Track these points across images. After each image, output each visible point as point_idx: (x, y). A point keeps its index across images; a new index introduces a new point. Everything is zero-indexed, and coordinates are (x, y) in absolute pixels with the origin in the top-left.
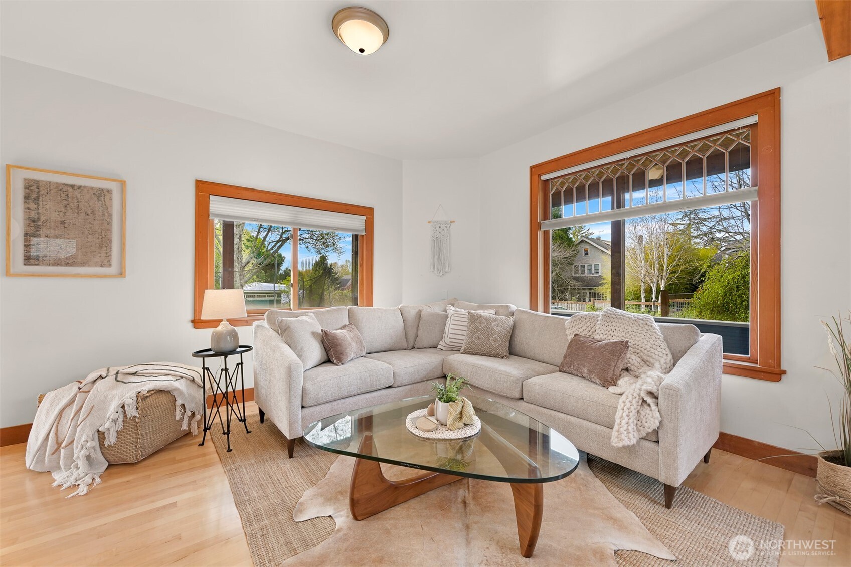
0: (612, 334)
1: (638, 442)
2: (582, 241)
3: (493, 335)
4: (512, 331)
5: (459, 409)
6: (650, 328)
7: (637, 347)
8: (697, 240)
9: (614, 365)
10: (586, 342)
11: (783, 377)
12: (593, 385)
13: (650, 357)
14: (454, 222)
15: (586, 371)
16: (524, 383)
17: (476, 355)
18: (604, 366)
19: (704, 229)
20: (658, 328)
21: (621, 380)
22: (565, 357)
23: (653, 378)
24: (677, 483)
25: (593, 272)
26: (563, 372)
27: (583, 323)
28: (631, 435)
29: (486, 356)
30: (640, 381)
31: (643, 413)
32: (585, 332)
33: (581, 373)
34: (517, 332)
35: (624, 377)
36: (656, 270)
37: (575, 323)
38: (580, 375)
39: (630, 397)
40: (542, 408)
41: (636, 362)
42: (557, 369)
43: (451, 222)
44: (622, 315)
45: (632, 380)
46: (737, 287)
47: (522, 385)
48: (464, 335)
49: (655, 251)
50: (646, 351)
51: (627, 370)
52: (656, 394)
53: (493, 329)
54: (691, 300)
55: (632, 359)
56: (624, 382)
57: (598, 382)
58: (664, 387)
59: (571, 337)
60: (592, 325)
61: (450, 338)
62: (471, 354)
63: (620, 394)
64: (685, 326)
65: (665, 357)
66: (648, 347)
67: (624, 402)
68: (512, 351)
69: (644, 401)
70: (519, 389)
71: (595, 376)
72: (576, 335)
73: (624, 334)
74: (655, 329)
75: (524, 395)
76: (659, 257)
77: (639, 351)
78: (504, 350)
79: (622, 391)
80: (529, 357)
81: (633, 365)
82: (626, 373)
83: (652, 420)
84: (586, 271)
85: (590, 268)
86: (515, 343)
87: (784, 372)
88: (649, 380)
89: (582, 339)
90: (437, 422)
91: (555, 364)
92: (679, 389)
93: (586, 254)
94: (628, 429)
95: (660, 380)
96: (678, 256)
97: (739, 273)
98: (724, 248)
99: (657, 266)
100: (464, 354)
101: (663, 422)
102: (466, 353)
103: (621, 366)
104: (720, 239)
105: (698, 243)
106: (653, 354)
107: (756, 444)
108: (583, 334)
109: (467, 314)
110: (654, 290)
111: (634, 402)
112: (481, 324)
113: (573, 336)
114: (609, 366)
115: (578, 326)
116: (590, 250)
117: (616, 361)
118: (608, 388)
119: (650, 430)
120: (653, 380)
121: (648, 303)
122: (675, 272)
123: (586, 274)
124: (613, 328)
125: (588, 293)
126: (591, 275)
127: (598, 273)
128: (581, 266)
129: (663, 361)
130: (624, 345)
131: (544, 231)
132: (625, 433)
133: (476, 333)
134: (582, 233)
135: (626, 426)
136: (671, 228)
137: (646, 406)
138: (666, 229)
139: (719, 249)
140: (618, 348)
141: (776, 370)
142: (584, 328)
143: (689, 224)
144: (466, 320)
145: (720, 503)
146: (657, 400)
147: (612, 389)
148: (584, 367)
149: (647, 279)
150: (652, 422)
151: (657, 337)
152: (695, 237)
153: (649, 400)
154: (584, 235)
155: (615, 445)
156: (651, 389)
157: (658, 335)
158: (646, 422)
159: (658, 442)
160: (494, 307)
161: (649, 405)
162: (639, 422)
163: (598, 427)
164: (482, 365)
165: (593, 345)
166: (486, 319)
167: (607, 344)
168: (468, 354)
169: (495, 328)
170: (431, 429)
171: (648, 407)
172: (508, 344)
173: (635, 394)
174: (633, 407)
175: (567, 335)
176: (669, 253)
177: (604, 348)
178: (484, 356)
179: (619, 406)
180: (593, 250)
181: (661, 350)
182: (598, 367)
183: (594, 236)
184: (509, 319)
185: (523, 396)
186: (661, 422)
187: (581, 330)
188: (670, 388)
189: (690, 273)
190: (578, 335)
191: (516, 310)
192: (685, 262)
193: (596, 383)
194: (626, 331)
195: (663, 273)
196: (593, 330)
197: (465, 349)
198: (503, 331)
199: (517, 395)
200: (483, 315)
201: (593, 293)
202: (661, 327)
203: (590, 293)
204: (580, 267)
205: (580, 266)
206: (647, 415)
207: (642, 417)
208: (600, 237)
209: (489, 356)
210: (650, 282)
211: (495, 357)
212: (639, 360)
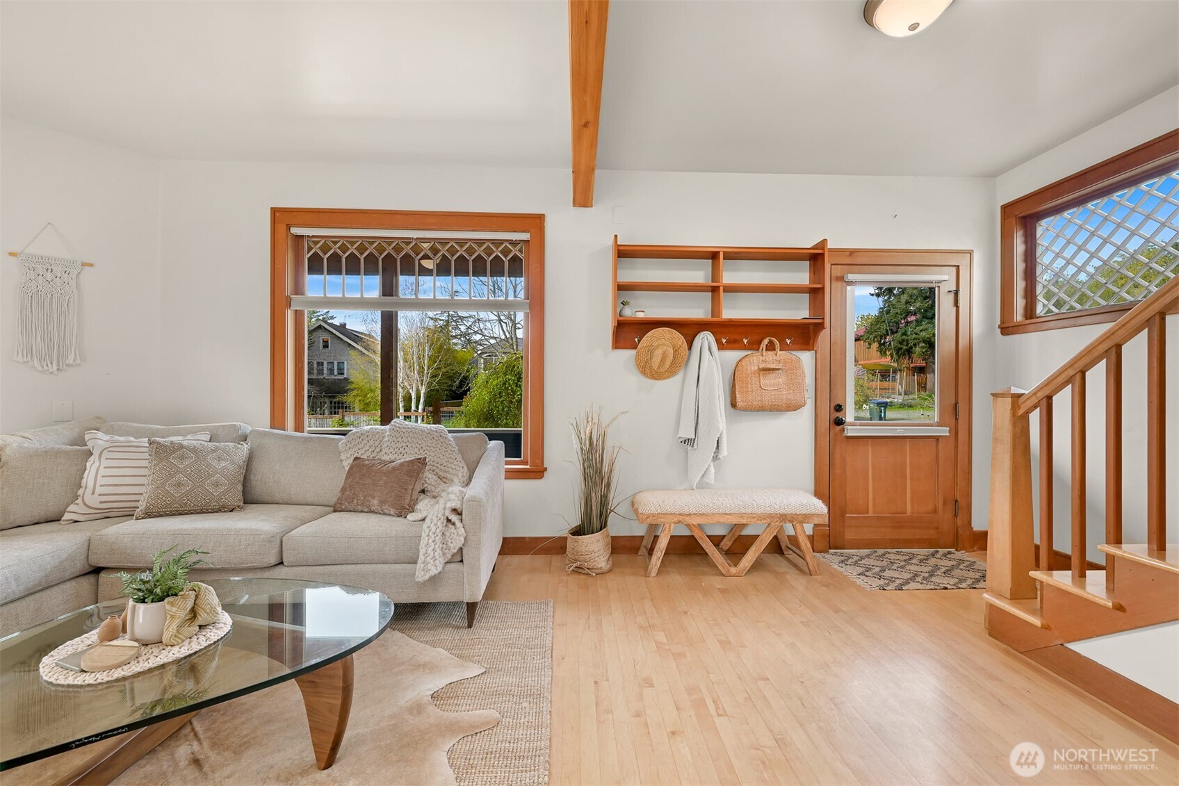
0: (403, 452)
1: (443, 568)
2: (320, 327)
3: (210, 476)
4: (247, 465)
5: (190, 605)
6: (444, 440)
7: (432, 464)
8: (455, 341)
9: (411, 488)
10: (373, 465)
11: (545, 473)
12: (387, 518)
13: (446, 472)
14: (91, 265)
15: (376, 502)
16: (284, 539)
17: (174, 515)
18: (400, 491)
19: (463, 328)
20: (452, 439)
21: (421, 504)
22: (343, 490)
23: (455, 494)
24: (479, 598)
25: (336, 372)
26: (340, 511)
27: (365, 442)
28: (437, 562)
29: (198, 513)
30: (442, 501)
31: (448, 534)
32: (368, 454)
33: (368, 506)
34: (256, 465)
35: (421, 500)
36: (416, 372)
37: (353, 443)
38: (366, 510)
39: (435, 520)
40: (317, 567)
41: (432, 480)
42: (332, 509)
43: (84, 265)
44: (413, 428)
45: (433, 501)
46: (500, 393)
47: (282, 542)
48: (144, 485)
49: (415, 349)
50: (442, 467)
51: (423, 491)
52: (459, 510)
53: (209, 466)
54: (462, 408)
55: (429, 477)
56: (424, 506)
57: (392, 513)
58: (468, 501)
59: (348, 462)
60: (377, 443)
61: (100, 495)
62: (161, 516)
63: (420, 521)
64: (476, 435)
65: (462, 470)
66: (444, 461)
67: (429, 527)
68: (249, 498)
69: (449, 520)
70: (275, 550)
71: (389, 506)
72: (356, 459)
73: (417, 450)
74: (449, 440)
75: (284, 557)
76: (419, 358)
77: (434, 468)
78: (236, 497)
79: (423, 516)
80: (281, 501)
81: (430, 484)
82: (423, 496)
83: (457, 538)
84: (325, 372)
85: (330, 367)
86: (254, 483)
87: (546, 469)
88: (452, 496)
89: (367, 462)
90: (136, 644)
91: (325, 503)
92: (481, 499)
93: (326, 346)
94: (434, 557)
95: (462, 495)
96: (439, 356)
97: (501, 379)
98: (479, 352)
99: (417, 367)
100: (143, 518)
101: (468, 537)
102: (148, 515)
103: (418, 488)
104: (476, 342)
105: (456, 344)
106: (450, 469)
107: (527, 540)
108: (365, 457)
109: (147, 445)
110: (413, 398)
111: (439, 524)
112: (182, 459)
113: (351, 461)
114: (406, 490)
115: (358, 446)
116: (332, 341)
117: (413, 483)
118: (406, 517)
119: (455, 551)
120: (456, 496)
121: (408, 414)
122: (435, 376)
123: (325, 376)
124: (404, 445)
125: (328, 403)
126: (333, 377)
127: (343, 374)
128: (318, 363)
129: (460, 475)
130: (422, 462)
131: (296, 310)
132: (432, 561)
133: (172, 476)
134: (319, 316)
135: (432, 554)
136: (431, 323)
137: (450, 526)
138: (426, 324)
139: (476, 352)
140: (415, 467)
141: (542, 469)
142: (367, 448)
143: (448, 320)
144: (146, 456)
145: (509, 603)
146: (460, 516)
147: (411, 517)
148: (374, 498)
149: (406, 384)
150: (457, 541)
151: (452, 449)
152: (455, 337)
153: (454, 518)
154: (321, 318)
155: (421, 580)
156: (456, 506)
157: (453, 447)
158: (452, 543)
159: (462, 561)
160: (202, 430)
161: (454, 524)
162: (444, 546)
163: (398, 566)
164: (196, 529)
165: (384, 468)
166: (194, 450)
167: (402, 464)
168: (155, 516)
169: (214, 463)
170: (125, 661)
171: (453, 526)
172: (240, 487)
173: (439, 516)
174: (438, 530)
175: (342, 460)
176: (430, 354)
177: (399, 470)
178: (192, 513)
179: (423, 534)
180: (336, 341)
181: (457, 463)
182: (393, 494)
183: (337, 322)
184: (240, 446)
185: (282, 559)
186: (465, 539)
187: (361, 452)
188: (473, 500)
189: (450, 377)
190: (359, 458)
191: (252, 431)
192: (446, 365)
193: (390, 515)
194: (419, 447)
195: (423, 376)
196: (378, 449)
197: (147, 508)
198: (232, 467)
199: (273, 560)
200: (185, 443)
201: (335, 403)
202: (455, 438)
203: (331, 403)
204: (315, 366)
205: (315, 362)
206: (452, 535)
207: (447, 538)
208: (345, 325)
209: (204, 513)
210: (409, 388)
211: (217, 512)
212: (435, 478)
